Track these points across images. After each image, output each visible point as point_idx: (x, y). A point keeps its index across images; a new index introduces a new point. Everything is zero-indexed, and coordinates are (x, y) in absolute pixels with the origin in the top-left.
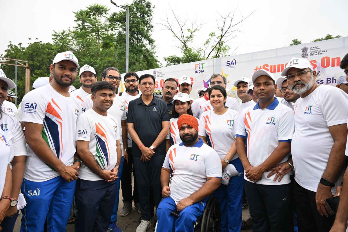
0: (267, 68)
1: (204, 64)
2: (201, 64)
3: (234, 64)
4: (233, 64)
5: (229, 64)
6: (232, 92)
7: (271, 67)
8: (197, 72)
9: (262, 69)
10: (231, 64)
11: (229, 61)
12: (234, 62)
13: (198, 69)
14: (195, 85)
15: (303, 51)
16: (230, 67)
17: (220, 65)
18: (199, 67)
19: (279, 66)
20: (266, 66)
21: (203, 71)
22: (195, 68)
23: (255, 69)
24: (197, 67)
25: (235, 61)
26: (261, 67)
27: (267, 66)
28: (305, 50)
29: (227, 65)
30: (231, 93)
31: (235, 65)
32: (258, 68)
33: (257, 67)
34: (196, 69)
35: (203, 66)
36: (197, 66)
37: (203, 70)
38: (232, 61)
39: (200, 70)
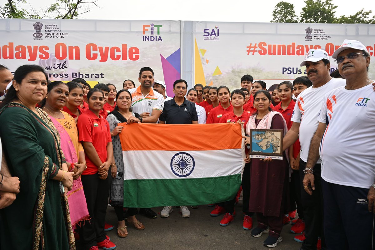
0: (265, 47)
1: (161, 26)
2: (155, 26)
3: (217, 35)
4: (215, 34)
5: (209, 33)
6: (213, 77)
7: (270, 46)
8: (147, 38)
9: (258, 47)
10: (212, 34)
11: (208, 30)
12: (216, 31)
13: (148, 34)
14: (143, 61)
15: (307, 32)
16: (209, 39)
17: (192, 33)
18: (150, 30)
19: (279, 46)
20: (262, 45)
21: (160, 39)
22: (142, 30)
23: (247, 47)
24: (147, 30)
25: (218, 30)
26: (256, 44)
27: (265, 44)
28: (309, 32)
29: (204, 35)
30: (211, 78)
31: (217, 37)
32: (253, 45)
33: (251, 44)
34: (144, 33)
35: (160, 31)
36: (146, 28)
37: (160, 37)
38: (213, 30)
39: (152, 35)
